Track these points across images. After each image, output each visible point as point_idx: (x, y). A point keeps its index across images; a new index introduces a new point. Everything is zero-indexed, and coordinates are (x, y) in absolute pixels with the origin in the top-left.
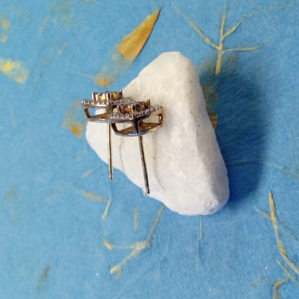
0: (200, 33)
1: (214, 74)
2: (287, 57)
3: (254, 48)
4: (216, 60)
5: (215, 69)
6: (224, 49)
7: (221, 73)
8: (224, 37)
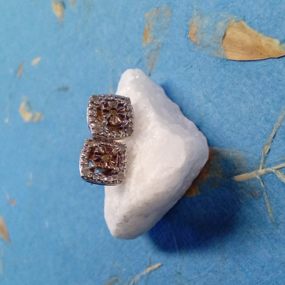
0: (272, 135)
1: (234, 176)
2: (270, 258)
3: (271, 215)
4: (248, 171)
5: (239, 174)
6: (261, 177)
7: (236, 183)
8: (274, 171)
